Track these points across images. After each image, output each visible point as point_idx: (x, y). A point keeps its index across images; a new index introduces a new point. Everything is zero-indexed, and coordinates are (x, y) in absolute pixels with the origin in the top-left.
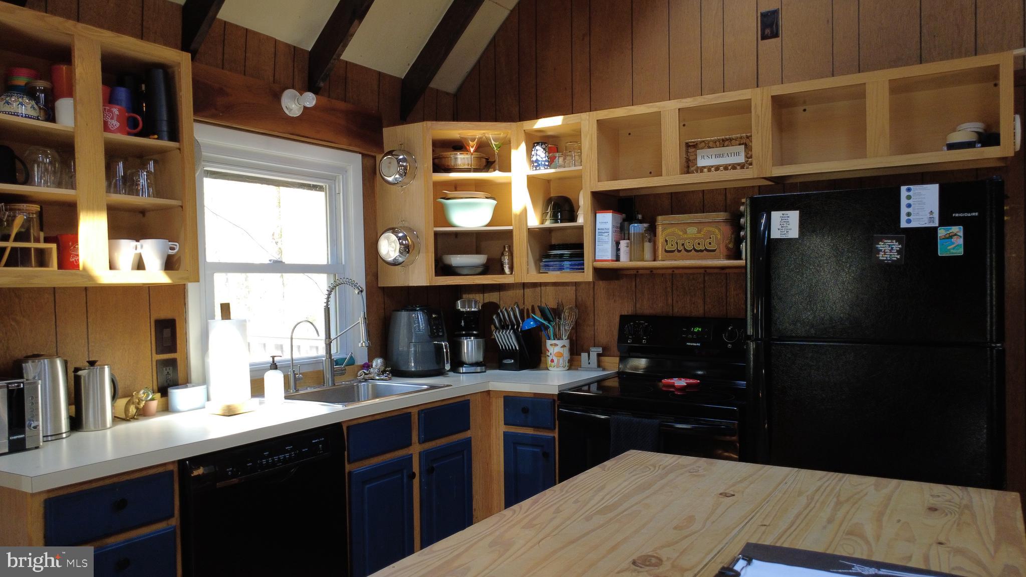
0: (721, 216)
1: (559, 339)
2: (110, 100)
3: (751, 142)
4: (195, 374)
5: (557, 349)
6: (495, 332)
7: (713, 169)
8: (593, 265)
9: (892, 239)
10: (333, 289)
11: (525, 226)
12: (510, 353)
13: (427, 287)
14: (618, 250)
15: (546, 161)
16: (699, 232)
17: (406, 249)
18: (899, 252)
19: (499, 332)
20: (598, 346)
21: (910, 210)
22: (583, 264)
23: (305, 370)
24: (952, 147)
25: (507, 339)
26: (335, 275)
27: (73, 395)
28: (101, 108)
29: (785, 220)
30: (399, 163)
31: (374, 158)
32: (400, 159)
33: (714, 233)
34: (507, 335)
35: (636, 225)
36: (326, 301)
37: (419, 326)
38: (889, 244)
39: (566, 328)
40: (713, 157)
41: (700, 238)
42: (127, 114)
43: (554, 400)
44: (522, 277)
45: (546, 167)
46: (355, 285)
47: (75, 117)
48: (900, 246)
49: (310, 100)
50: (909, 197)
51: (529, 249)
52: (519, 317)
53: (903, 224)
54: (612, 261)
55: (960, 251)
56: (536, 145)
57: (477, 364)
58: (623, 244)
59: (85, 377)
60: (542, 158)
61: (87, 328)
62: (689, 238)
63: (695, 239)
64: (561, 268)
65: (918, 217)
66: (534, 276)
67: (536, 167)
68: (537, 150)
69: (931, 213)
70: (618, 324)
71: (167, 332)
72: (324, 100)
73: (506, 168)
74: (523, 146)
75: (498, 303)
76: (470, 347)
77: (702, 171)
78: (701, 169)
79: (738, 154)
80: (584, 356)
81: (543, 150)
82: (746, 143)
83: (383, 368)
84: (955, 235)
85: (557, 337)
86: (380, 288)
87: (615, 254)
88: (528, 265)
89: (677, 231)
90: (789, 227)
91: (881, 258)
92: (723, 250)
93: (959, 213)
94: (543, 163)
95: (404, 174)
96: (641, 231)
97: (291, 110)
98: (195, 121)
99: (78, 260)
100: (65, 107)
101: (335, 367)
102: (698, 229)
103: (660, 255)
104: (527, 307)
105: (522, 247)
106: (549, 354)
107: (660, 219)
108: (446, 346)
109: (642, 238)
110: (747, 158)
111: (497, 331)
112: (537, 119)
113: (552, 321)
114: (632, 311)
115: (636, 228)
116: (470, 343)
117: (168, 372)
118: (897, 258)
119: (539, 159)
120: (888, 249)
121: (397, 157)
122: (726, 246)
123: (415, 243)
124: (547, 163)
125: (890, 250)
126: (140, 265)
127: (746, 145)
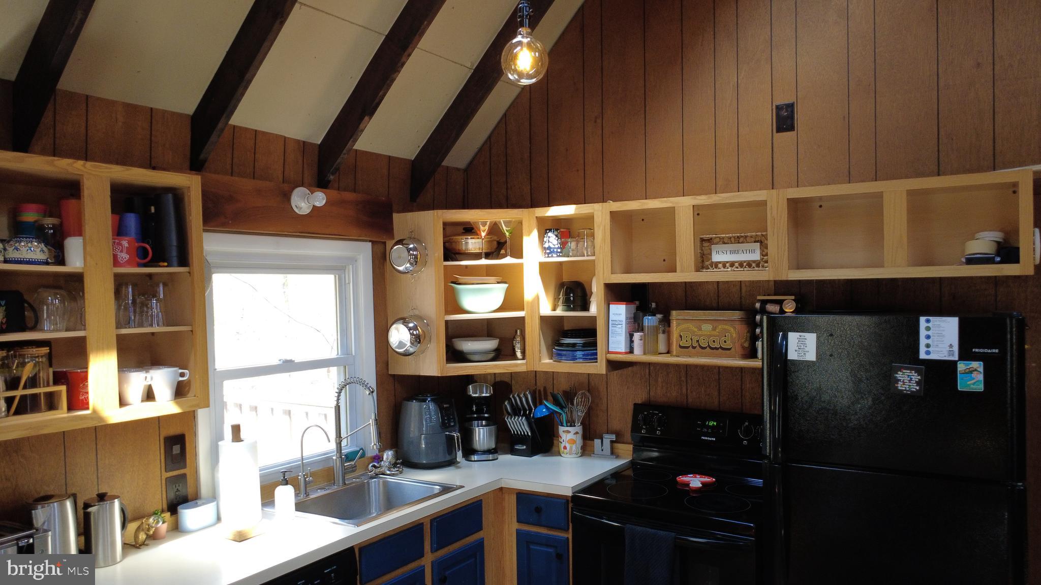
0: (737, 315)
1: (571, 426)
2: (119, 231)
3: (767, 240)
4: (204, 490)
5: (570, 436)
6: (507, 418)
7: (728, 265)
8: (606, 358)
9: (911, 369)
10: (343, 387)
11: (537, 313)
12: (521, 439)
13: (438, 377)
14: (632, 341)
15: (558, 248)
16: (714, 329)
17: (417, 339)
18: (918, 383)
19: (511, 419)
20: (612, 433)
21: (929, 341)
22: (596, 354)
23: (315, 469)
24: (971, 261)
25: (519, 425)
26: (345, 367)
27: (82, 525)
28: (111, 242)
29: (802, 341)
30: (409, 252)
31: (385, 243)
32: (411, 248)
33: (728, 331)
34: (519, 422)
35: (650, 318)
36: (336, 399)
37: (431, 418)
38: (908, 374)
39: (579, 413)
40: (728, 252)
41: (714, 336)
42: (136, 244)
43: (568, 501)
44: (535, 365)
45: (558, 254)
46: (366, 386)
47: (84, 257)
48: (919, 377)
49: (320, 199)
50: (928, 329)
51: (541, 333)
52: (531, 403)
53: (923, 356)
54: (626, 353)
55: (980, 387)
56: (548, 231)
57: (489, 452)
58: (637, 336)
59: (94, 513)
60: (554, 245)
61: (97, 455)
62: (705, 335)
63: (710, 336)
64: (574, 359)
65: (937, 349)
66: (547, 363)
67: (548, 254)
68: (549, 237)
69: (951, 346)
70: (632, 412)
71: (176, 449)
72: (334, 193)
73: (518, 254)
74: (535, 233)
75: (510, 383)
76: (482, 435)
77: (716, 267)
78: (716, 265)
79: (753, 251)
80: (597, 442)
81: (555, 237)
82: (762, 243)
83: (393, 461)
84: (976, 370)
85: (571, 423)
86: (391, 375)
87: (628, 346)
88: (540, 353)
89: (691, 326)
90: (807, 349)
91: (900, 388)
92: (738, 349)
93: (979, 348)
94: (555, 250)
95: (415, 261)
96: (655, 324)
97: (301, 208)
98: (205, 231)
99: (88, 397)
100: (74, 247)
101: (345, 465)
102: (713, 326)
103: (674, 350)
104: (539, 388)
105: (534, 333)
106: (562, 441)
107: (674, 313)
108: (458, 437)
109: (656, 330)
110: (763, 255)
111: (510, 417)
112: (549, 206)
113: (565, 408)
114: (645, 397)
115: (650, 321)
116: (481, 430)
117: (177, 489)
118: (916, 389)
119: (552, 246)
120: (906, 379)
121: (407, 246)
122: (741, 345)
123: (426, 332)
124: (559, 250)
125: (909, 381)
126: (149, 395)
127: (761, 242)
